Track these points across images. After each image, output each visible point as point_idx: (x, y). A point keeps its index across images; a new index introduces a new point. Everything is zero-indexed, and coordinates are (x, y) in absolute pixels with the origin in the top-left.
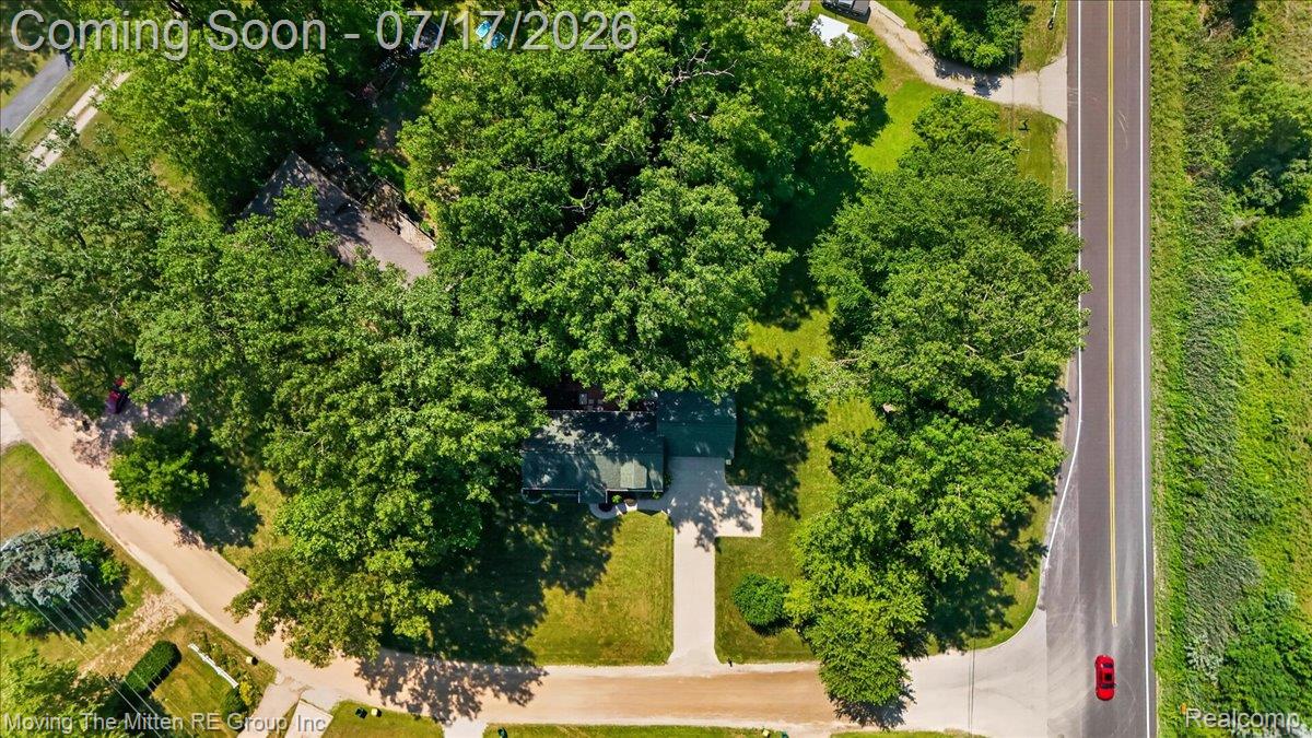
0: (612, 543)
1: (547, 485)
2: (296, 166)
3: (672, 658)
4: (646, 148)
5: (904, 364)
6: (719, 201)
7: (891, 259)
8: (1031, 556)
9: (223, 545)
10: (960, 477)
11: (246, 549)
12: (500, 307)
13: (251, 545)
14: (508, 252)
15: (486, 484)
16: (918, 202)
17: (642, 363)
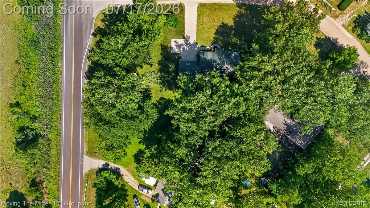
0: (214, 38)
1: (233, 53)
2: (304, 145)
3: (198, 5)
4: (207, 142)
7: (136, 113)
8: (96, 33)
9: (325, 38)
10: (119, 48)
11: (318, 37)
12: (248, 99)
13: (317, 38)
14: (246, 114)
15: (253, 49)
16: (129, 128)
17: (208, 82)
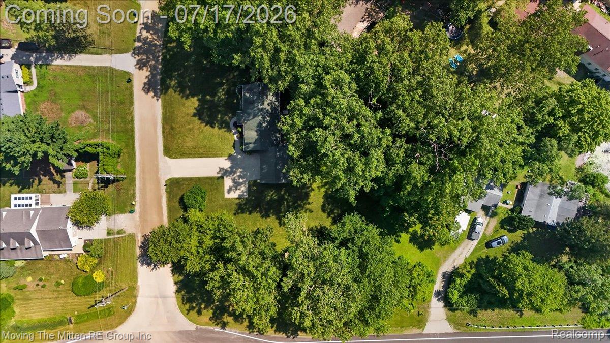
0: (220, 128)
1: (245, 95)
3: (167, 158)
4: (399, 131)
5: (304, 256)
6: (378, 166)
7: (354, 251)
8: (220, 323)
10: (252, 283)
12: (324, 66)
14: (350, 68)
15: (241, 63)
16: (380, 261)
17: (300, 134)
